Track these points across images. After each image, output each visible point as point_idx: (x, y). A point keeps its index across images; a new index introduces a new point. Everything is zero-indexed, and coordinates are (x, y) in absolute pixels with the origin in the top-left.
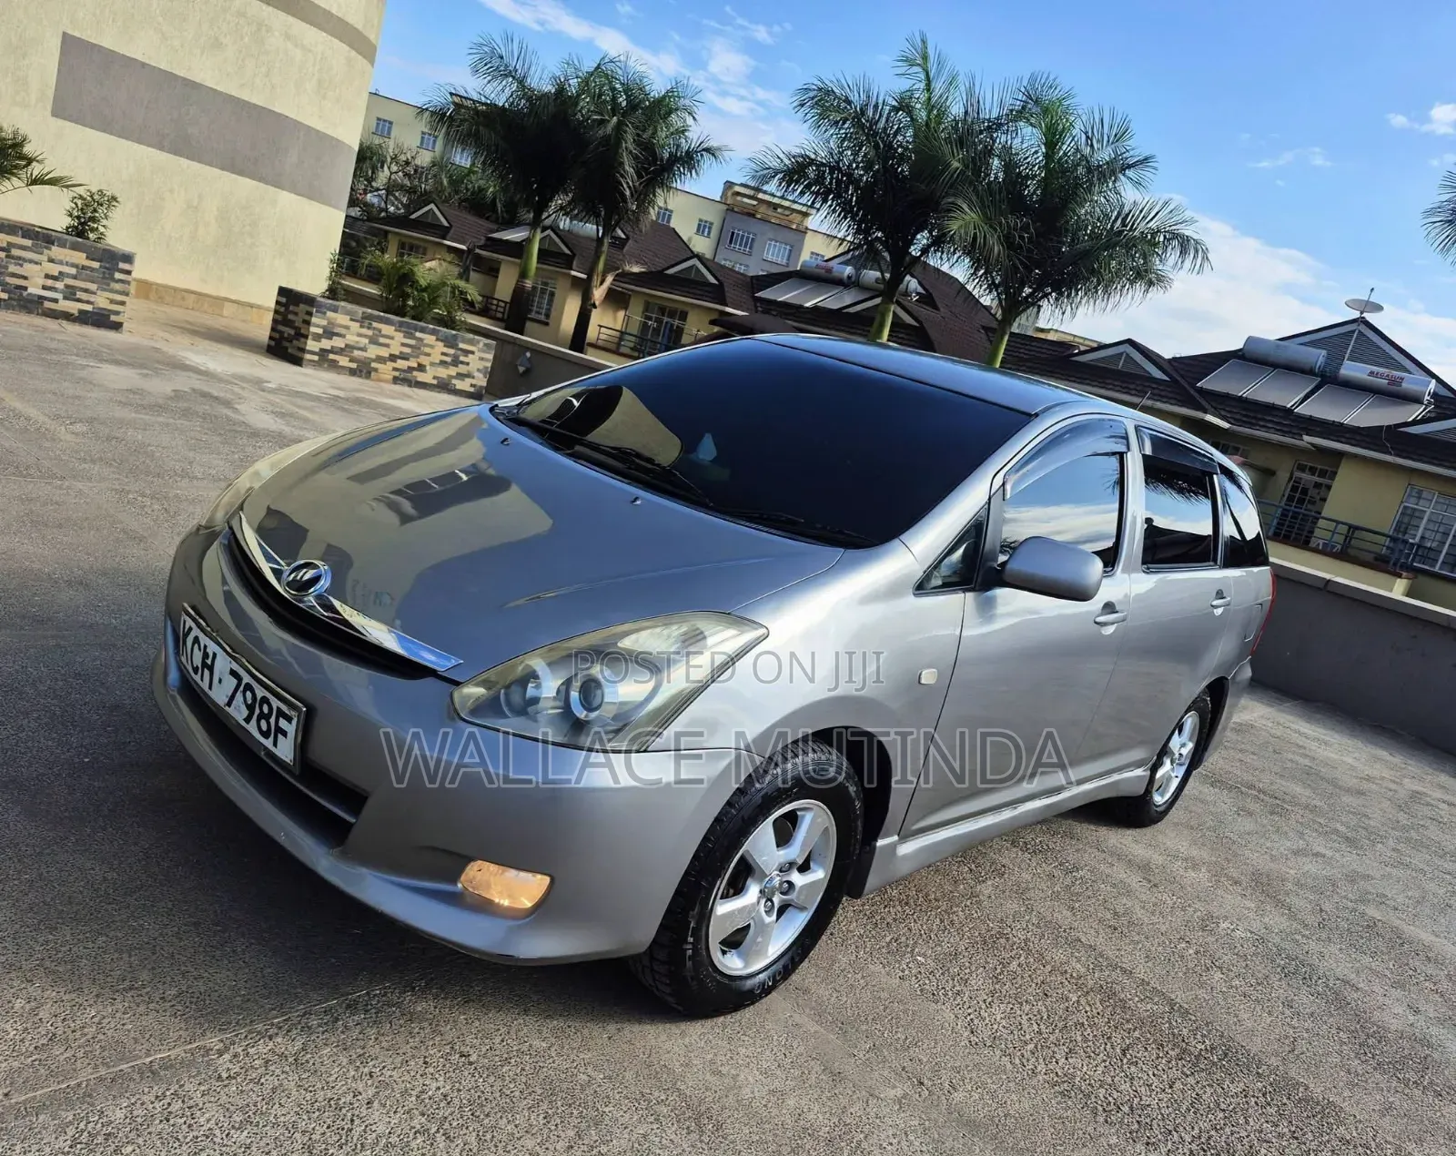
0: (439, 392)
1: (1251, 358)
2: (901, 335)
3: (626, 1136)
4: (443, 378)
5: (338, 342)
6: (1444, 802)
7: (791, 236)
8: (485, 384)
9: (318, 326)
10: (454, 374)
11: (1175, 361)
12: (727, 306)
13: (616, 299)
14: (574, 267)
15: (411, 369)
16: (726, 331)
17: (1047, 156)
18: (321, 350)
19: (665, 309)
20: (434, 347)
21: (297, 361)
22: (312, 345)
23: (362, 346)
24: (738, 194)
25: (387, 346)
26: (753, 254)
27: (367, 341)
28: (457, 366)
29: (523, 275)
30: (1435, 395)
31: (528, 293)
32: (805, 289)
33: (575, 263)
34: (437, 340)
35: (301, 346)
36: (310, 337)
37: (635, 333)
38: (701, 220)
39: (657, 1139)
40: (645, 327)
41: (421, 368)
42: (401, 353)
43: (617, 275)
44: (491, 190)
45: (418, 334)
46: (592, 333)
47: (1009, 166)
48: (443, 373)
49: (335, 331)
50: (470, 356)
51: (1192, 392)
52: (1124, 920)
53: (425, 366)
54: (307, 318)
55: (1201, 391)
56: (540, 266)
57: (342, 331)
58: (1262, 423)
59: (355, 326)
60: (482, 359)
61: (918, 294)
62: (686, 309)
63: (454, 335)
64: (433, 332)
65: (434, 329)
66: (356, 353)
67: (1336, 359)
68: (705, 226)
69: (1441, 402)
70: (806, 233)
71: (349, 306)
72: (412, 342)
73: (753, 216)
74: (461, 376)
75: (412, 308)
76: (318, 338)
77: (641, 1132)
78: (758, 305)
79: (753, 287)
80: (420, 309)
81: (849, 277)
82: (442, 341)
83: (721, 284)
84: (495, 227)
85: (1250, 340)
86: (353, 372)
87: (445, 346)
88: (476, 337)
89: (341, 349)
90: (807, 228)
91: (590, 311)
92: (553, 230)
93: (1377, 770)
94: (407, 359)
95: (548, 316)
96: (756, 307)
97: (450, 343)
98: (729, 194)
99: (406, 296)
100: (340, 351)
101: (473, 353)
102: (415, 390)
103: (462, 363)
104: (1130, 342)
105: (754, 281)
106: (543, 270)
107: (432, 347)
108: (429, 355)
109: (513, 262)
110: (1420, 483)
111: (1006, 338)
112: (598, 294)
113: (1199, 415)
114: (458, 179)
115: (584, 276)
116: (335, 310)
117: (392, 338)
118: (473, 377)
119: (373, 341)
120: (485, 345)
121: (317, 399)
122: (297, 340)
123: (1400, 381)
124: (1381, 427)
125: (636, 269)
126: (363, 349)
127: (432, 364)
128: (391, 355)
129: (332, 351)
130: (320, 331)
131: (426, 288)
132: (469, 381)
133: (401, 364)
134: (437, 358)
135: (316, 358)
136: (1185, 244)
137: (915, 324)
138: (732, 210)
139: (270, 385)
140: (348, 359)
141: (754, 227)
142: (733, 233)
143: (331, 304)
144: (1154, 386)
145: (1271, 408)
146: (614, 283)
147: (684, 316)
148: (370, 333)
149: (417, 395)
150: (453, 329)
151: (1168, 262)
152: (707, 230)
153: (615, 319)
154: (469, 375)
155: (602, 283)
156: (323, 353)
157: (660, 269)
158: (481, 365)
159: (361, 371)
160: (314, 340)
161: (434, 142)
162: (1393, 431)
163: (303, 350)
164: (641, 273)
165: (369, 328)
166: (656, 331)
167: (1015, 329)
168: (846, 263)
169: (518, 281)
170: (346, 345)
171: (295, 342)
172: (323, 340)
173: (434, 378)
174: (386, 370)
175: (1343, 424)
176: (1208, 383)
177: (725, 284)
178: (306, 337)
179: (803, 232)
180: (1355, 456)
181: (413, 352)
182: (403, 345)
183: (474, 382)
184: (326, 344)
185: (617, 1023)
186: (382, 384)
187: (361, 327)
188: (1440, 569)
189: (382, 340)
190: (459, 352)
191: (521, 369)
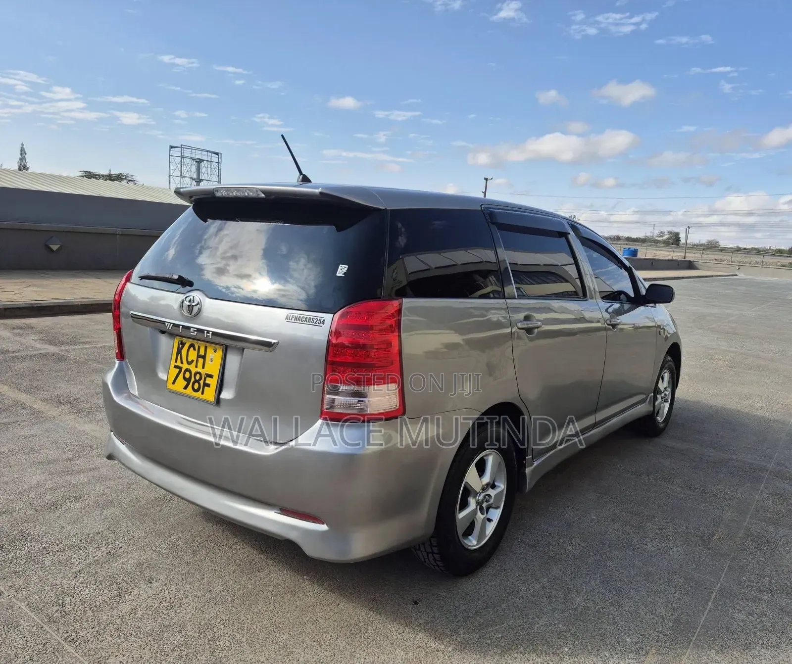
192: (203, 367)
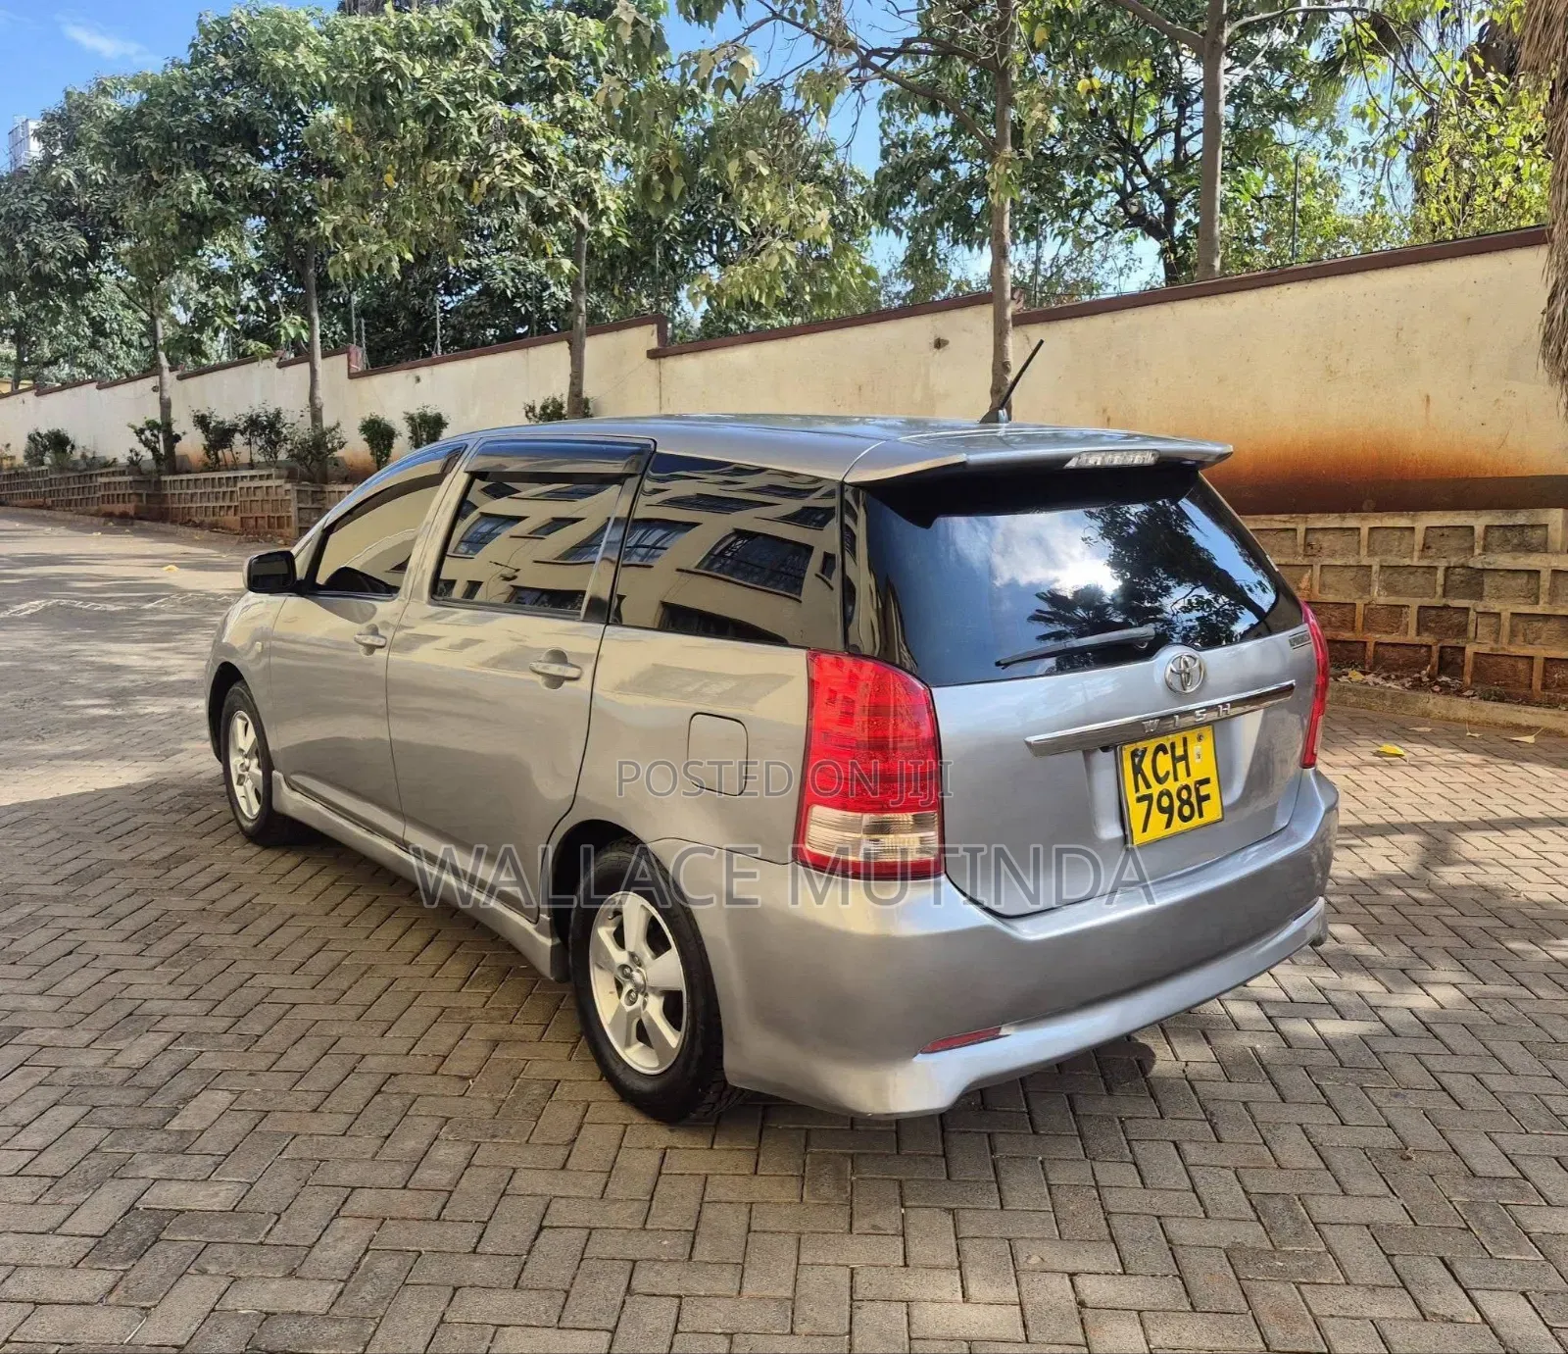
192: (1189, 775)
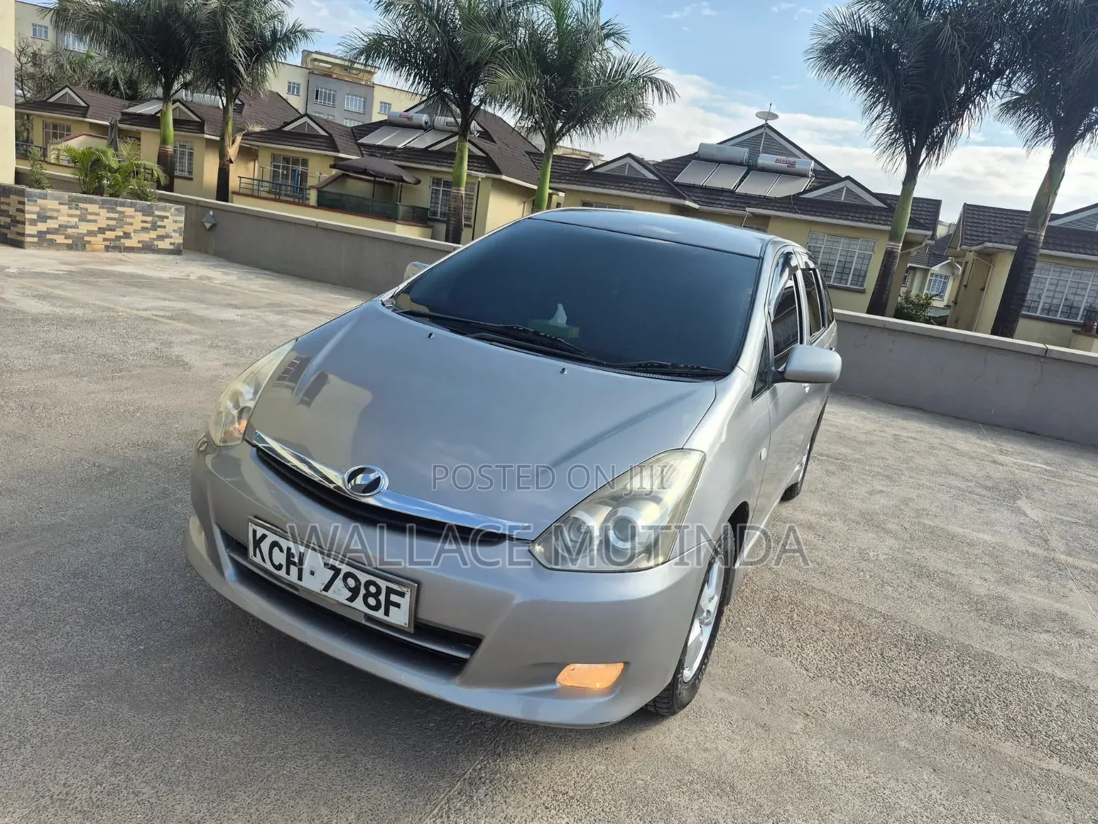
0: (145, 253)
1: (703, 158)
2: (475, 164)
3: (691, 814)
4: (148, 242)
5: (52, 224)
6: (911, 438)
7: (363, 91)
8: (181, 241)
9: (32, 213)
10: (155, 237)
11: (658, 165)
12: (339, 152)
13: (247, 153)
14: (206, 131)
15: (118, 238)
16: (343, 172)
17: (558, 25)
18: (39, 232)
19: (289, 159)
20: (134, 217)
21: (19, 244)
22: (29, 229)
23: (74, 224)
24: (316, 60)
25: (95, 221)
26: (336, 106)
27: (77, 220)
28: (156, 230)
29: (164, 142)
30: (814, 171)
31: (171, 156)
32: (394, 134)
33: (205, 128)
34: (136, 211)
35: (21, 231)
36: (27, 223)
37: (268, 180)
38: (290, 83)
39: (708, 809)
40: (275, 174)
41: (127, 235)
42: (107, 225)
43: (244, 135)
44: (112, 71)
45: (119, 209)
46: (234, 183)
47: (533, 34)
48: (145, 237)
49: (48, 215)
50: (165, 220)
51: (672, 184)
52: (824, 567)
53: (130, 234)
54: (20, 207)
55: (678, 185)
56: (177, 133)
57: (55, 214)
58: (718, 202)
59: (64, 209)
60: (176, 222)
61: (478, 131)
62: (305, 157)
63: (149, 205)
64: (132, 205)
65: (131, 202)
66: (70, 231)
67: (754, 153)
68: (294, 87)
69: (819, 174)
70: (374, 87)
71: (57, 193)
72: (116, 216)
73: (330, 76)
74: (161, 238)
75: (110, 186)
76: (34, 223)
77: (697, 807)
78: (362, 149)
79: (355, 136)
80: (117, 187)
81: (426, 123)
82: (140, 211)
83: (330, 135)
84: (127, 103)
85: (702, 145)
86: (70, 247)
87: (143, 215)
88: (168, 204)
89: (56, 229)
90: (374, 84)
91: (228, 166)
92: (180, 102)
93: (869, 426)
94: (114, 230)
95: (190, 172)
96: (361, 151)
97: (147, 212)
98: (308, 60)
99: (100, 178)
100: (55, 231)
101: (167, 217)
102: (125, 254)
103: (160, 227)
104: (629, 155)
105: (354, 131)
106: (180, 135)
107: (133, 217)
108: (132, 224)
109: (153, 132)
110: (815, 229)
111: (551, 160)
112: (232, 151)
113: (681, 202)
114: (81, 64)
115: (218, 138)
116: (45, 197)
117: (98, 214)
118: (171, 237)
119: (83, 219)
120: (176, 209)
121: (56, 277)
122: (15, 226)
123: (792, 164)
124: (789, 197)
125: (257, 129)
126: (76, 227)
127: (135, 231)
128: (99, 228)
129: (49, 232)
130: (35, 217)
131: (118, 169)
132: (168, 241)
133: (109, 234)
134: (138, 226)
135: (36, 240)
136: (658, 85)
137: (484, 155)
138: (313, 73)
139: (11, 271)
140: (63, 237)
141: (333, 85)
142: (317, 91)
143: (40, 193)
144: (650, 185)
145: (722, 191)
146: (244, 141)
147: (305, 163)
148: (78, 212)
149: (130, 258)
150: (146, 200)
151: (650, 99)
152: (296, 90)
153: (247, 169)
154: (167, 236)
155: (233, 142)
156: (41, 234)
157: (278, 127)
158: (176, 227)
159: (77, 245)
160: (30, 225)
161: (46, 32)
162: (796, 197)
163: (23, 235)
164: (261, 133)
165: (76, 209)
166: (285, 177)
167: (556, 153)
168: (422, 112)
169: (160, 147)
170: (60, 226)
171: (12, 228)
172: (39, 224)
173: (139, 242)
174: (98, 241)
175: (765, 196)
176: (680, 179)
177: (334, 135)
178: (24, 223)
179: (373, 86)
180: (778, 217)
181: (117, 223)
182: (108, 219)
183: (172, 241)
184: (42, 227)
185: (630, 736)
186: (97, 253)
187: (70, 208)
188: (833, 282)
189: (90, 217)
190: (156, 219)
191: (208, 225)
